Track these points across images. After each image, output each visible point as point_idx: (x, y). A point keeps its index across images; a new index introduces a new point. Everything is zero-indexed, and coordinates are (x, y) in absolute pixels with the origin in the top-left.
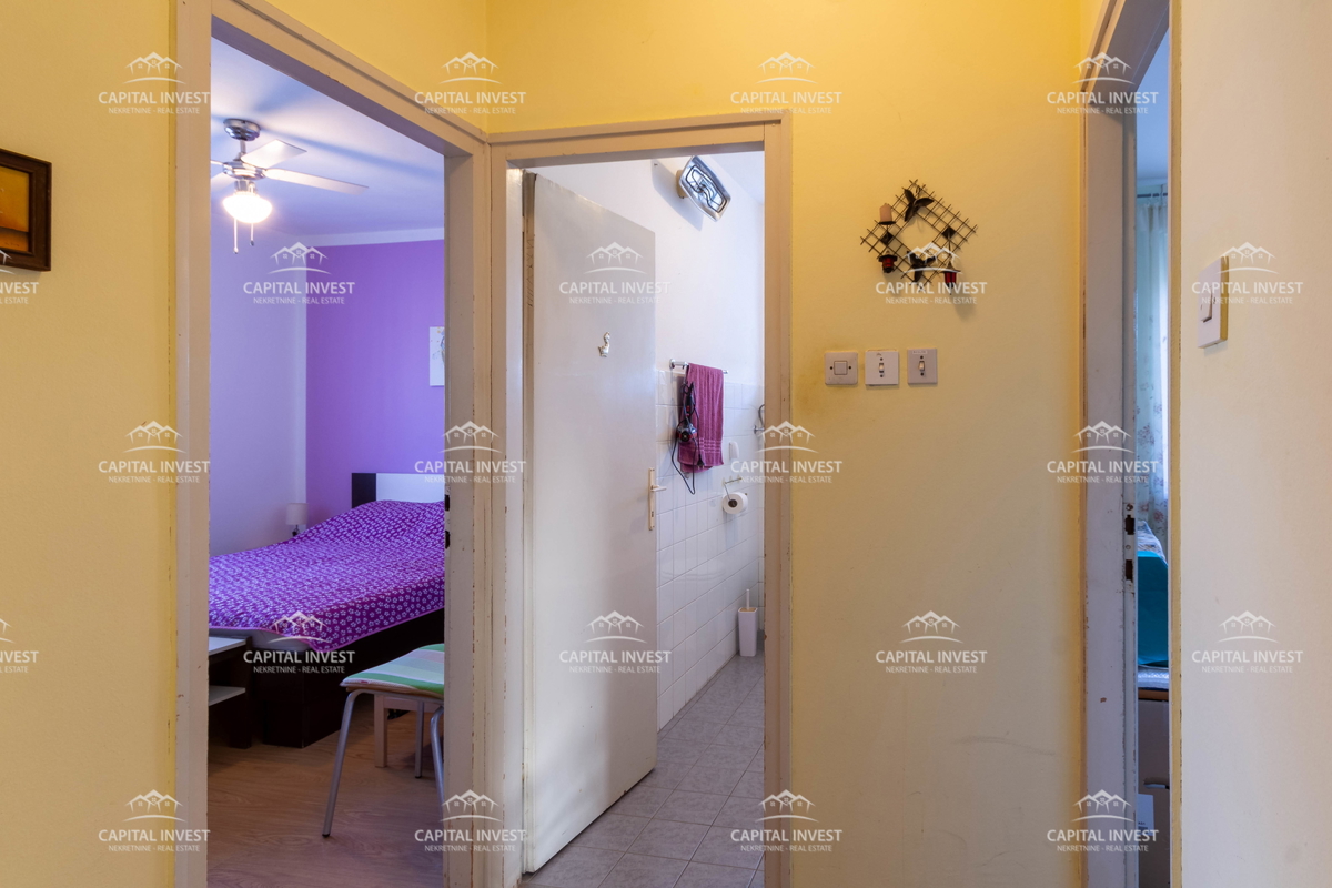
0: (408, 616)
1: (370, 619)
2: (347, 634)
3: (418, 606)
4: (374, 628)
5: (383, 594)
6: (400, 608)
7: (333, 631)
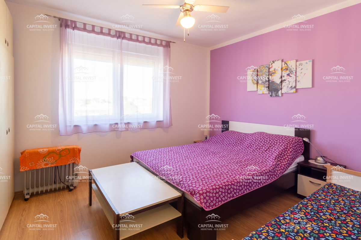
0: (244, 192)
1: (228, 193)
2: (219, 201)
3: (248, 187)
4: (230, 198)
5: (234, 181)
6: (240, 188)
7: (213, 200)
